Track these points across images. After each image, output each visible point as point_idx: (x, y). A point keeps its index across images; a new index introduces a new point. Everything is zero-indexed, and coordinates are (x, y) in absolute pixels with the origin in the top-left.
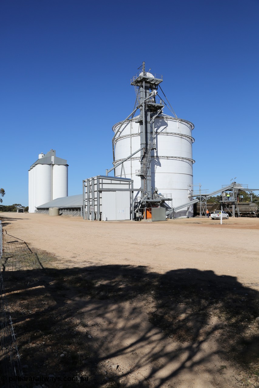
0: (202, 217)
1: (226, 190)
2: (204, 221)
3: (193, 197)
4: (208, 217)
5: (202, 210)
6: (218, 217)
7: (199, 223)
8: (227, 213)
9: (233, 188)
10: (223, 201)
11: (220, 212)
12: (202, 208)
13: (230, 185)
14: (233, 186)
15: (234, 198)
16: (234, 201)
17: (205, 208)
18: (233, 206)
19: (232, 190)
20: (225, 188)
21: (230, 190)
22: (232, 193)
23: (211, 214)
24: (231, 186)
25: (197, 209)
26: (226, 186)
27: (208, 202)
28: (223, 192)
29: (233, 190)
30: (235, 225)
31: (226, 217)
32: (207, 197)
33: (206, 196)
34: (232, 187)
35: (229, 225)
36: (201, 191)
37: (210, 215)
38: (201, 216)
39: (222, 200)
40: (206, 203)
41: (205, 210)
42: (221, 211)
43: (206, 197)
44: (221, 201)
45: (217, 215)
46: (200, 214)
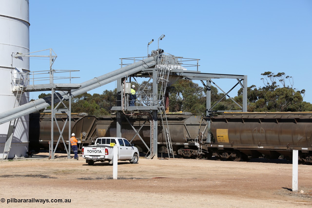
0: (56, 157)
1: (134, 75)
2: (61, 169)
3: (28, 91)
4: (76, 157)
5: (57, 135)
6: (107, 157)
7: (45, 177)
8: (136, 143)
9: (153, 67)
10: (123, 108)
11: (114, 141)
12: (55, 128)
13: (146, 59)
14: (153, 63)
15: (155, 98)
16: (155, 108)
17: (67, 129)
18: (154, 124)
19: (151, 74)
20: (130, 67)
21: (146, 75)
22: (151, 85)
23: (86, 149)
24: (149, 62)
25: (41, 130)
26: (132, 62)
27: (77, 111)
28: (123, 79)
29: (155, 74)
30: (155, 183)
31: (131, 156)
32: (75, 93)
33: (69, 90)
34: (150, 64)
35: (140, 183)
36: (55, 75)
37: (81, 152)
38: (52, 153)
39: (119, 104)
40: (69, 113)
41: (66, 135)
42: (116, 139)
43: (70, 92)
44: (115, 108)
45: (103, 150)
46: (51, 148)
